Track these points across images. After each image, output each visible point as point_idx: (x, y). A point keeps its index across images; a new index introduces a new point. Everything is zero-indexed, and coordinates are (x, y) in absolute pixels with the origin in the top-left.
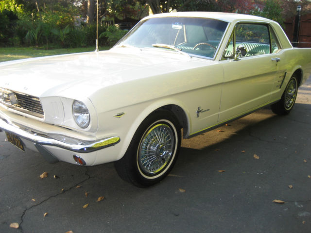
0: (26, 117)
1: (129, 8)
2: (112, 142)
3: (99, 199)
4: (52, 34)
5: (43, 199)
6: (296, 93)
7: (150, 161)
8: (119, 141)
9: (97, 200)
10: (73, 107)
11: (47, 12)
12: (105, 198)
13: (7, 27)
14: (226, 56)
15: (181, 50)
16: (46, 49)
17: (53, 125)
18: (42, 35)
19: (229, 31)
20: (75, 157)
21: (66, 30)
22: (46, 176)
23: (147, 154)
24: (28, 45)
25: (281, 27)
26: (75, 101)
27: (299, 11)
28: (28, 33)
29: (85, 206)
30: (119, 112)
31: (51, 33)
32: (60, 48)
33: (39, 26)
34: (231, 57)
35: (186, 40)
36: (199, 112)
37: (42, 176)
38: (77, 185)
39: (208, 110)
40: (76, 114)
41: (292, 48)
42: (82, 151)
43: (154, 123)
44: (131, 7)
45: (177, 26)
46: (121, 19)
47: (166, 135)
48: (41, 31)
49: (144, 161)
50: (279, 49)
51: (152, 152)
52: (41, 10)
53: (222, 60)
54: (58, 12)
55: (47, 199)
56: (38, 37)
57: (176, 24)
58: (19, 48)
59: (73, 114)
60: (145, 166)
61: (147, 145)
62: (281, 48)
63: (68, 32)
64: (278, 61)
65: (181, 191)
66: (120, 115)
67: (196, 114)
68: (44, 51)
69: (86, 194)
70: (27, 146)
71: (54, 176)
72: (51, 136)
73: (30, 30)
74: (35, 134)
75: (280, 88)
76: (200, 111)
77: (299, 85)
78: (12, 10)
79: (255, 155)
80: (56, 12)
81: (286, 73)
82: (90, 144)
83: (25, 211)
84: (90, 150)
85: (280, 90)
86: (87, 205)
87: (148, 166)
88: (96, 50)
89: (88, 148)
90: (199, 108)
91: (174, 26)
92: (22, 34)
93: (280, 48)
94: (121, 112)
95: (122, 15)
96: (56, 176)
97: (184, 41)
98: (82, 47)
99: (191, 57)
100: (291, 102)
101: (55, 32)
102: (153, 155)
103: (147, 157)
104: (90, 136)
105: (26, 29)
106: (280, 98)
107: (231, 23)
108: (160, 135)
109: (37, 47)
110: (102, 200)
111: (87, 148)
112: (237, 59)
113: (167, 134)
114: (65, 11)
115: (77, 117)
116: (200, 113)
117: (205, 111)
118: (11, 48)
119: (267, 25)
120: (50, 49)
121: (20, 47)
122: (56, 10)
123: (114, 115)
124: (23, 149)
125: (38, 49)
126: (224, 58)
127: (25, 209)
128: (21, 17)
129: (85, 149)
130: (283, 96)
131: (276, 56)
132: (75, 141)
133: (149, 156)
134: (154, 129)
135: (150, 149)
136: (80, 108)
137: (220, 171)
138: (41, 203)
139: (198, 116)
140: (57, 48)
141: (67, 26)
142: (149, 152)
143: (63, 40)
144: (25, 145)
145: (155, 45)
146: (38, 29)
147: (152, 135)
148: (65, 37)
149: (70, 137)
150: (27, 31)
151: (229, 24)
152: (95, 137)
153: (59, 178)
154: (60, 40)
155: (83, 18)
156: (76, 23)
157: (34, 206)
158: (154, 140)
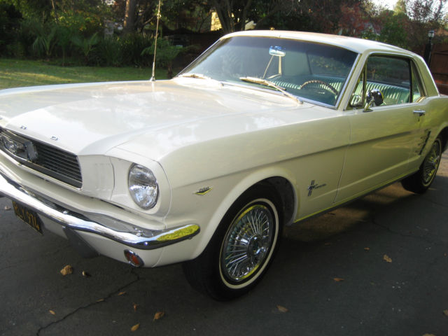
0: (47, 181)
1: (185, 15)
2: (187, 234)
3: (157, 316)
4: (71, 45)
5: (67, 312)
6: (438, 162)
7: (237, 261)
8: (198, 232)
9: (153, 317)
10: (129, 174)
11: (67, 10)
12: (165, 315)
13: (4, 28)
14: (352, 103)
15: (285, 90)
16: (61, 65)
17: (92, 198)
18: (56, 45)
19: (358, 66)
20: (127, 253)
21: (94, 40)
22: (71, 272)
23: (234, 251)
24: (35, 58)
25: (425, 64)
26: (134, 165)
27: (430, 38)
28: (36, 41)
29: (134, 328)
30: (203, 187)
31: (70, 42)
32: (82, 65)
33: (53, 30)
34: (359, 106)
35: (280, 72)
36: (311, 188)
37: (64, 271)
38: (119, 291)
39: (324, 185)
40: (134, 187)
41: (439, 96)
42: (140, 246)
43: (248, 204)
44: (188, 12)
45: (278, 52)
46: (172, 28)
47: (263, 222)
48: (55, 37)
49: (228, 261)
50: (421, 96)
51: (242, 248)
52: (57, 8)
53: (347, 109)
54: (82, 11)
55: (74, 313)
56: (50, 47)
57: (276, 49)
58: (22, 61)
59: (129, 186)
60: (230, 268)
61: (235, 236)
62: (425, 95)
63: (95, 42)
64: (421, 114)
65: (282, 309)
66: (203, 192)
67: (308, 191)
68: (58, 68)
69: (135, 307)
70: (46, 227)
71: (83, 273)
72: (91, 218)
73: (40, 35)
74: (65, 212)
75: (420, 154)
76: (314, 187)
77: (443, 151)
78: (14, 4)
79: (385, 256)
80: (80, 12)
81: (429, 132)
82: (154, 236)
83: (39, 331)
84: (153, 245)
85: (419, 156)
86: (137, 325)
87: (234, 268)
88: (152, 78)
89: (150, 243)
90: (313, 182)
91: (272, 51)
92: (27, 41)
93: (423, 94)
94: (206, 187)
95: (175, 23)
96: (86, 274)
97: (278, 73)
98: (113, 66)
99: (302, 102)
100: (430, 175)
101: (77, 41)
102: (244, 252)
103: (233, 255)
104: (155, 222)
105: (33, 34)
106: (418, 169)
107: (361, 55)
108: (255, 222)
109: (48, 60)
110: (160, 319)
111: (148, 242)
112: (368, 110)
113: (265, 220)
114: (91, 11)
115: (136, 191)
116: (314, 190)
117: (320, 186)
118: (9, 60)
119: (408, 60)
120: (67, 65)
121: (23, 59)
122: (81, 10)
123: (195, 192)
124: (40, 231)
125: (49, 64)
126: (350, 107)
127: (39, 328)
128: (26, 15)
129: (146, 243)
130: (422, 167)
131: (419, 107)
132: (127, 226)
133: (237, 253)
134: (247, 214)
135: (239, 243)
136: (142, 176)
137: (336, 279)
138: (64, 318)
139: (310, 193)
140: (78, 65)
141: (95, 35)
142: (237, 248)
143: (87, 54)
144: (43, 224)
145: (244, 78)
146: (52, 35)
147: (244, 221)
148: (90, 50)
149: (119, 221)
150: (36, 37)
151: (359, 55)
152: (162, 224)
153: (90, 276)
154: (83, 54)
155: (116, 24)
156: (106, 30)
157: (53, 323)
158: (246, 229)
